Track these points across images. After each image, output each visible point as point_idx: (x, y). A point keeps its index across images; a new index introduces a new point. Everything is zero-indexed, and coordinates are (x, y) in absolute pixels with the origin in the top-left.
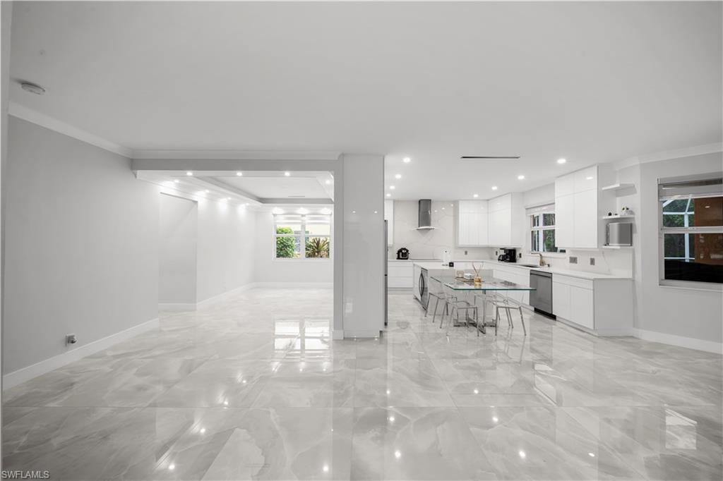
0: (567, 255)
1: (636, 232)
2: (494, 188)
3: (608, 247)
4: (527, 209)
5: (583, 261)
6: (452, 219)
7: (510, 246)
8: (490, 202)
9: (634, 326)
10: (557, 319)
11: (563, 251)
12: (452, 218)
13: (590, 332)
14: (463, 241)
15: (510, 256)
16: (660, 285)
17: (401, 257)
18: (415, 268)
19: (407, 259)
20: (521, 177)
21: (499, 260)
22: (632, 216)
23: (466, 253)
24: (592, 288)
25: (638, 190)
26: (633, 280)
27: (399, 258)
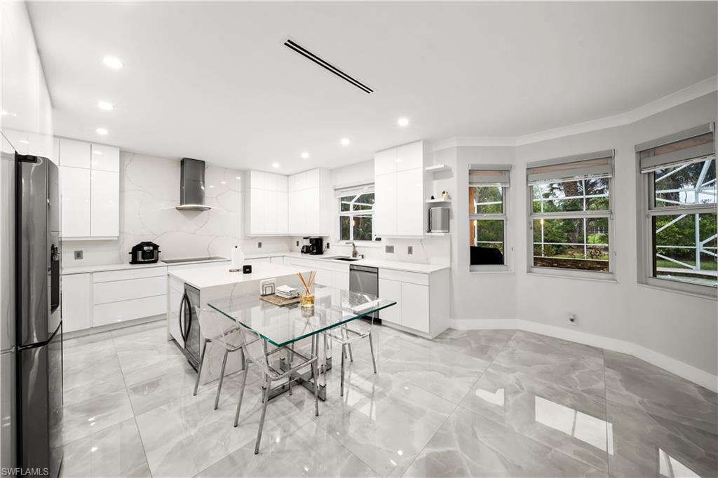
0: (384, 243)
1: (452, 218)
2: (305, 155)
3: (430, 234)
4: (336, 190)
5: (401, 250)
6: (239, 196)
7: (316, 234)
8: (289, 178)
9: (451, 317)
10: (383, 323)
11: (378, 239)
12: (240, 194)
13: (426, 336)
14: (256, 229)
15: (316, 246)
16: (470, 271)
17: (140, 259)
18: (171, 280)
19: (155, 261)
20: (345, 142)
21: (302, 252)
22: (449, 201)
23: (260, 245)
24: (428, 284)
25: (455, 172)
26: (450, 269)
27: (134, 261)
